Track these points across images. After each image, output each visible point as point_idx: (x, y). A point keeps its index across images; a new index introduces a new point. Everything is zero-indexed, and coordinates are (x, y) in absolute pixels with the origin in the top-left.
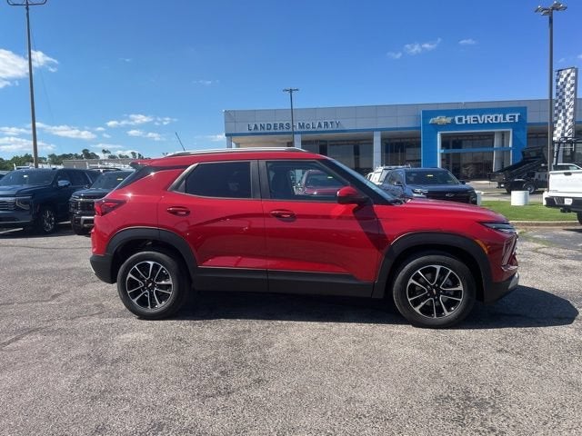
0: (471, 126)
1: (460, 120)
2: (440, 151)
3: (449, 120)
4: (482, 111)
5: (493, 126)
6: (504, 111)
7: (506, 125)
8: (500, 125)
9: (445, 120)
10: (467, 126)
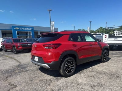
0: (23, 30)
1: (21, 29)
2: (17, 35)
3: (19, 28)
4: (26, 27)
5: (28, 30)
6: (30, 28)
7: (30, 30)
8: (29, 30)
9: (18, 28)
10: (22, 30)
